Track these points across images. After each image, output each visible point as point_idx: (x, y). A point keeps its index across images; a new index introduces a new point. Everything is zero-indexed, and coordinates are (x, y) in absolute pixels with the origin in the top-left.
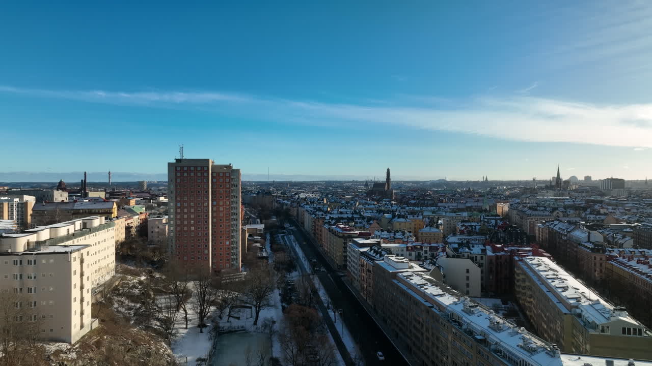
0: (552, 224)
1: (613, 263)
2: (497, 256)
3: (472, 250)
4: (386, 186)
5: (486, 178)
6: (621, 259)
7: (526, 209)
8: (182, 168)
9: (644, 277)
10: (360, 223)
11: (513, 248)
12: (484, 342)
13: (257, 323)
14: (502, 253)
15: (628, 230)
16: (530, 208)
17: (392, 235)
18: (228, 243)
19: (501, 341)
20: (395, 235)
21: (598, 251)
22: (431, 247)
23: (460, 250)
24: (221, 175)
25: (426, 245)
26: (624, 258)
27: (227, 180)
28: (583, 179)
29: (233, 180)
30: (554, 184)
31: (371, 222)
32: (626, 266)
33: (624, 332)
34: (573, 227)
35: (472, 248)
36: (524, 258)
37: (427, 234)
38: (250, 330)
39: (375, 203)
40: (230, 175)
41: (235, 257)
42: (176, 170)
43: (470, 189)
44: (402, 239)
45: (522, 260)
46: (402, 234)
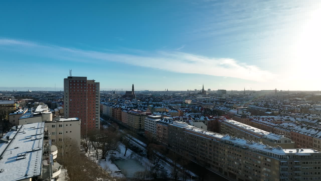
0: (218, 108)
1: (252, 121)
2: (211, 120)
3: (200, 119)
4: (132, 93)
5: (167, 90)
6: (255, 120)
7: (202, 102)
8: (73, 81)
9: (268, 125)
10: (140, 109)
11: (216, 117)
12: (247, 149)
13: (126, 155)
14: (213, 119)
15: (245, 109)
16: (204, 102)
17: (162, 114)
18: (94, 119)
19: (255, 147)
20: (163, 114)
21: (244, 117)
22: (183, 118)
23: (196, 119)
24: (91, 85)
25: (181, 117)
26: (256, 119)
27: (94, 88)
28: (207, 90)
29: (97, 88)
30: (201, 92)
31: (146, 108)
32: (259, 122)
33: (285, 142)
34: (229, 108)
35: (200, 118)
36: (224, 121)
37: (172, 113)
38: (125, 159)
39: (130, 101)
40: (95, 85)
41: (97, 126)
42: (70, 82)
43: (165, 94)
44: (166, 115)
45: (223, 122)
46: (166, 113)
